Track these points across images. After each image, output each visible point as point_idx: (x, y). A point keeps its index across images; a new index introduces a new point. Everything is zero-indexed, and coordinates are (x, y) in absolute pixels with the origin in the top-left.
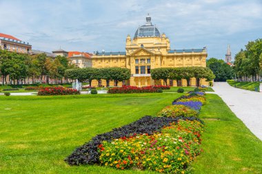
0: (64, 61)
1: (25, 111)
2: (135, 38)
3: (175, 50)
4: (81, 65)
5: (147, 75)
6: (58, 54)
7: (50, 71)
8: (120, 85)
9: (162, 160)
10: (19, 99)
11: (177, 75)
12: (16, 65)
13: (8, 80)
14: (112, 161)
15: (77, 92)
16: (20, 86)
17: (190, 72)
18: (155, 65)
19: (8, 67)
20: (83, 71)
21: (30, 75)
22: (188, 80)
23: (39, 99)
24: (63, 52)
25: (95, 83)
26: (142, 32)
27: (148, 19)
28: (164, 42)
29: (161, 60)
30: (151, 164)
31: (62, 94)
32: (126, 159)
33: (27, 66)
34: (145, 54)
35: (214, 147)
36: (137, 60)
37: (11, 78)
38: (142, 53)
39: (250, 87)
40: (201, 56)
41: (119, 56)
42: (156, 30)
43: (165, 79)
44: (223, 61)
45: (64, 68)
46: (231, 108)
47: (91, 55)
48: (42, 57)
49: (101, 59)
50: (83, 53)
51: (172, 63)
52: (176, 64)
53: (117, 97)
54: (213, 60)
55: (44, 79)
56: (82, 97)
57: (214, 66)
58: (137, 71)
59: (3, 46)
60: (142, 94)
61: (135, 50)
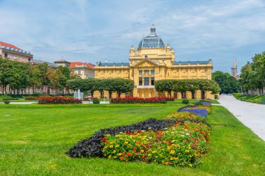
0: (66, 71)
1: (25, 118)
2: (139, 49)
3: (180, 62)
4: (84, 76)
5: (150, 86)
6: (60, 65)
7: (51, 81)
8: (123, 96)
9: (168, 153)
10: (19, 108)
11: (181, 87)
12: (17, 75)
13: (8, 90)
14: (116, 153)
15: (79, 102)
16: (21, 96)
17: (195, 84)
18: (159, 76)
19: (9, 76)
20: (85, 81)
21: (31, 85)
22: (193, 92)
23: (39, 108)
24: (66, 62)
25: (97, 94)
26: (146, 43)
27: (153, 30)
28: (169, 53)
29: (166, 72)
30: (157, 157)
31: (63, 103)
32: (130, 151)
33: (28, 76)
34: (149, 65)
35: (222, 147)
36: (140, 72)
37: (11, 87)
38: (146, 64)
39: (257, 100)
40: (206, 68)
41: (122, 67)
42: (161, 41)
43: (169, 91)
44: (229, 74)
45: (66, 78)
46: (237, 118)
47: (94, 66)
48: (44, 67)
49: (104, 70)
50: (85, 64)
51: (177, 74)
52: (181, 76)
53: (120, 107)
54: (218, 73)
55: (45, 89)
56: (84, 107)
57: (220, 79)
58: (140, 83)
59: (3, 55)
60: (145, 105)
61: (138, 62)
